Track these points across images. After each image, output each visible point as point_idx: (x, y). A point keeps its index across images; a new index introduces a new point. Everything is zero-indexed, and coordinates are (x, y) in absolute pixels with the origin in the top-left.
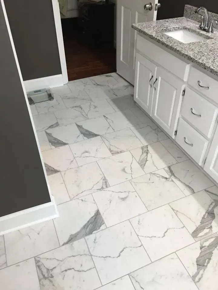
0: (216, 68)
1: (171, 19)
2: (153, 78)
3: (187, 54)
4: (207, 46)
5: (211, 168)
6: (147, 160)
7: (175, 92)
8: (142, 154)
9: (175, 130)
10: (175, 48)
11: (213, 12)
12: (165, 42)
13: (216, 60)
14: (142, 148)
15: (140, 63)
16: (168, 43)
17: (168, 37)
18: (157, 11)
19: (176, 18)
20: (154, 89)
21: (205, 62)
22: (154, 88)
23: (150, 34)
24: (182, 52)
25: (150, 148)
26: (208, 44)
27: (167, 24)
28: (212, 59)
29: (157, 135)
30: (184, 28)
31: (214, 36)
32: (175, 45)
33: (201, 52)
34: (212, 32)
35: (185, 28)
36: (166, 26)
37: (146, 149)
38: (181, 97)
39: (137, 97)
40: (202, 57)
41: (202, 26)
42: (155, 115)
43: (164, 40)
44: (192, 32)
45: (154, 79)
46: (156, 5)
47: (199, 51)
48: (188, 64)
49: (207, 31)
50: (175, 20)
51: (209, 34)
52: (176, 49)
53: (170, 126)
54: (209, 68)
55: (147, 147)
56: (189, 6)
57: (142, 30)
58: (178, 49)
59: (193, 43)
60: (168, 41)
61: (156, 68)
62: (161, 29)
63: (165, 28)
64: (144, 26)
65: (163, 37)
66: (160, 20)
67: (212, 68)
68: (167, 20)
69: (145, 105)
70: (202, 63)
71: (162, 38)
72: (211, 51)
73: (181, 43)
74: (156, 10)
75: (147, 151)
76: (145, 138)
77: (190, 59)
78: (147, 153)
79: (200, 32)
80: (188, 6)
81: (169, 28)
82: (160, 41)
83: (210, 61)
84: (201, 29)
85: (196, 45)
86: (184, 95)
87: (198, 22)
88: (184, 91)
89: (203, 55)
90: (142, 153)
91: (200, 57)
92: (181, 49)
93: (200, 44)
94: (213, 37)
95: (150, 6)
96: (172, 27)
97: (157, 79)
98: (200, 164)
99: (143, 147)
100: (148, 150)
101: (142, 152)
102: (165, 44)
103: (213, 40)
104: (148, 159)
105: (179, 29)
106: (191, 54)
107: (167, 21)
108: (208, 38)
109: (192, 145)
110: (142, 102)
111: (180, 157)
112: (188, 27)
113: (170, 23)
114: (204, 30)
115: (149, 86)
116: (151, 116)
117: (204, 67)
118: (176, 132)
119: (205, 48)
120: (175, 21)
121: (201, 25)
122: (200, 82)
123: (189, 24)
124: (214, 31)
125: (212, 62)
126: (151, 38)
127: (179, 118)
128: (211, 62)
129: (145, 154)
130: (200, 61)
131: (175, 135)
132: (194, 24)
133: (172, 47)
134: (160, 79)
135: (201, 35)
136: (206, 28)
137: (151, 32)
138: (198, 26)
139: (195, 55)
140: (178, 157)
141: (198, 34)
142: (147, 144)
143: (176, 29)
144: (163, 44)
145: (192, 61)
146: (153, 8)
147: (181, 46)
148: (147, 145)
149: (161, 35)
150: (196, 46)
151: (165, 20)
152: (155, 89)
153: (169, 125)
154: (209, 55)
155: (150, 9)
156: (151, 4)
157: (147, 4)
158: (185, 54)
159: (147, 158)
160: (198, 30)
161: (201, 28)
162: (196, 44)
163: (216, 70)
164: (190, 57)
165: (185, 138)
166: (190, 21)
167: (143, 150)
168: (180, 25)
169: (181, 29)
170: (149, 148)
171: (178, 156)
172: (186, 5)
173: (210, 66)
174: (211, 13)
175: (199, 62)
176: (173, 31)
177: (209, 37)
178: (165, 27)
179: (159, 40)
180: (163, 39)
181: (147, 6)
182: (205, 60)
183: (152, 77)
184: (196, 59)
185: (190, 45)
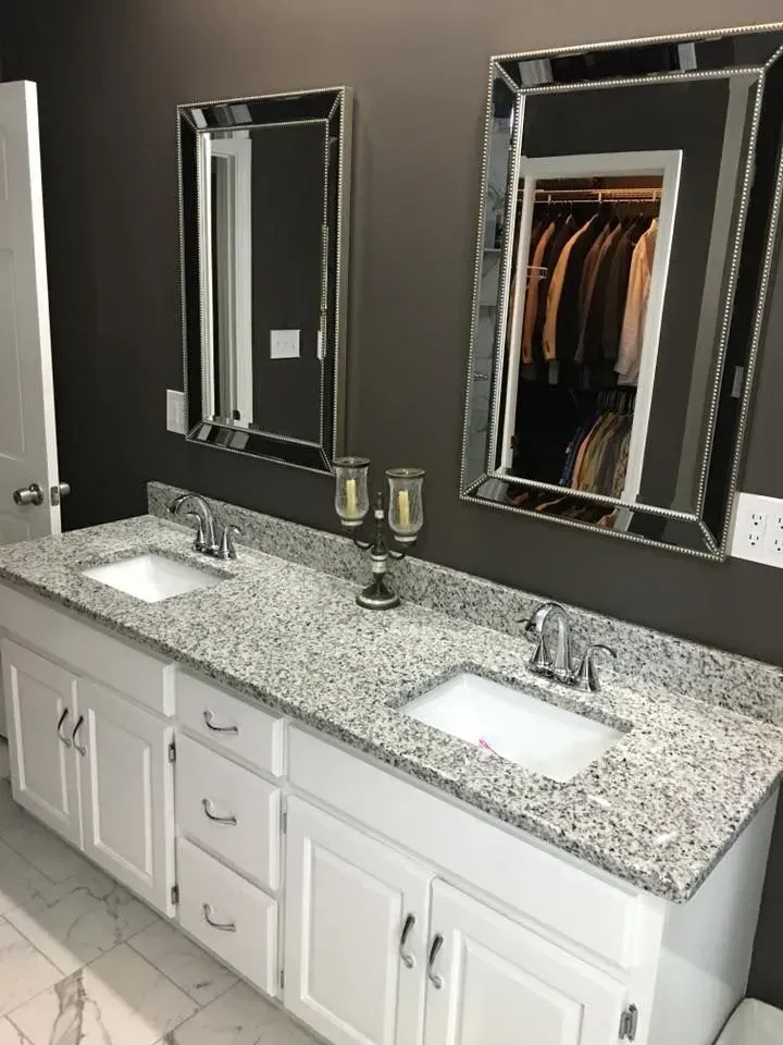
0: (242, 671)
1: (108, 526)
2: (69, 717)
3: (156, 637)
4: (217, 603)
5: (305, 995)
6: (83, 1036)
7: (146, 753)
8: (61, 1012)
9: (170, 883)
10: (119, 621)
11: (226, 502)
12: (88, 606)
13: (240, 647)
14: (59, 989)
15: (19, 672)
16: (98, 608)
17: (98, 588)
18: (59, 506)
19: (126, 521)
20: (78, 755)
21: (209, 658)
22: (79, 749)
23: (37, 583)
24: (142, 632)
25: (90, 981)
26: (220, 596)
27: (96, 542)
28: (230, 645)
29: (116, 917)
30: (151, 551)
31: (237, 569)
32: (119, 611)
33: (198, 625)
34: (232, 555)
35: (154, 551)
36: (90, 550)
37: (75, 989)
38: (168, 766)
39: (23, 786)
40: (202, 642)
41: (202, 542)
42: (97, 841)
43: (84, 599)
44: (176, 560)
45: (73, 718)
46: (54, 489)
47: (192, 621)
48: (168, 663)
49: (220, 556)
50: (120, 526)
51: (226, 565)
52: (122, 624)
53: (151, 873)
54: (224, 673)
55: (77, 977)
56: (160, 486)
57: (8, 569)
58: (128, 625)
59: (175, 598)
60: (98, 600)
61: (74, 684)
62: (77, 561)
63: (90, 558)
64: (16, 557)
65: (80, 590)
66: (74, 532)
67: (232, 673)
68: (95, 529)
69: (56, 813)
70: (201, 662)
71: (77, 593)
72: (229, 618)
73: (138, 604)
74: (54, 504)
75: (80, 995)
76: (68, 942)
77: (167, 653)
78: (80, 1005)
79: (198, 560)
80: (157, 488)
81: (102, 555)
82: (72, 602)
83: (225, 652)
84: (200, 551)
85: (184, 603)
86: (173, 760)
87: (193, 527)
88: (173, 747)
89: (205, 633)
90: (58, 1011)
91: (195, 642)
92: (137, 623)
93: (196, 599)
94: (235, 572)
95: (35, 493)
96: (112, 552)
97: (81, 719)
98: (271, 990)
99: (64, 981)
100: (81, 992)
101: (61, 1006)
102: (88, 611)
103: (234, 581)
104: (84, 1031)
105: (134, 554)
106: (168, 636)
107: (96, 534)
108: (223, 575)
109: (231, 927)
110: (45, 804)
111: (206, 984)
112: (164, 547)
113: (106, 537)
114: (210, 553)
115: (62, 745)
116: (82, 849)
117: (208, 673)
118: (175, 889)
119: (211, 611)
120: (123, 529)
121: (198, 539)
122: (211, 715)
123: (165, 537)
124: (237, 553)
125: (231, 652)
126: (42, 594)
127: (175, 839)
128: (226, 654)
129: (72, 1012)
130: (196, 656)
131: (173, 903)
132: (181, 536)
133: (110, 619)
134: (91, 717)
135: (203, 567)
136: (214, 547)
137: (38, 576)
138: (191, 540)
139: (180, 637)
140: (198, 986)
141: (194, 564)
142: (76, 967)
143: (127, 554)
144: (81, 610)
145: (176, 658)
146: (45, 497)
147: (138, 612)
148: (80, 972)
149: (74, 582)
150: (185, 607)
151: (89, 528)
152: (83, 752)
153: (149, 869)
154: (223, 633)
155: (37, 501)
156: (36, 488)
157: (23, 490)
158: (151, 639)
159: (79, 1027)
160: (192, 555)
161: (198, 547)
162: (186, 600)
163: (242, 678)
164: (166, 645)
165: (206, 906)
166: (169, 526)
167: (61, 996)
168: (139, 540)
169: (143, 553)
170: (84, 982)
171: (199, 982)
172: (149, 484)
173: (224, 668)
174: (222, 503)
175: (193, 660)
176: (115, 562)
177: (224, 572)
178: (90, 554)
179: (68, 600)
180: (82, 596)
181: (22, 494)
182: (209, 651)
183: (66, 712)
184: (185, 651)
185: (167, 607)
